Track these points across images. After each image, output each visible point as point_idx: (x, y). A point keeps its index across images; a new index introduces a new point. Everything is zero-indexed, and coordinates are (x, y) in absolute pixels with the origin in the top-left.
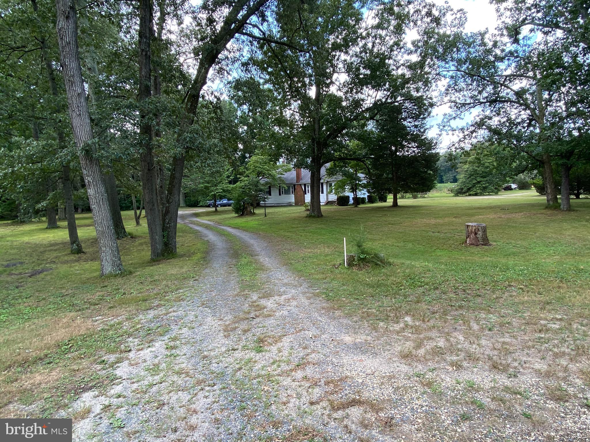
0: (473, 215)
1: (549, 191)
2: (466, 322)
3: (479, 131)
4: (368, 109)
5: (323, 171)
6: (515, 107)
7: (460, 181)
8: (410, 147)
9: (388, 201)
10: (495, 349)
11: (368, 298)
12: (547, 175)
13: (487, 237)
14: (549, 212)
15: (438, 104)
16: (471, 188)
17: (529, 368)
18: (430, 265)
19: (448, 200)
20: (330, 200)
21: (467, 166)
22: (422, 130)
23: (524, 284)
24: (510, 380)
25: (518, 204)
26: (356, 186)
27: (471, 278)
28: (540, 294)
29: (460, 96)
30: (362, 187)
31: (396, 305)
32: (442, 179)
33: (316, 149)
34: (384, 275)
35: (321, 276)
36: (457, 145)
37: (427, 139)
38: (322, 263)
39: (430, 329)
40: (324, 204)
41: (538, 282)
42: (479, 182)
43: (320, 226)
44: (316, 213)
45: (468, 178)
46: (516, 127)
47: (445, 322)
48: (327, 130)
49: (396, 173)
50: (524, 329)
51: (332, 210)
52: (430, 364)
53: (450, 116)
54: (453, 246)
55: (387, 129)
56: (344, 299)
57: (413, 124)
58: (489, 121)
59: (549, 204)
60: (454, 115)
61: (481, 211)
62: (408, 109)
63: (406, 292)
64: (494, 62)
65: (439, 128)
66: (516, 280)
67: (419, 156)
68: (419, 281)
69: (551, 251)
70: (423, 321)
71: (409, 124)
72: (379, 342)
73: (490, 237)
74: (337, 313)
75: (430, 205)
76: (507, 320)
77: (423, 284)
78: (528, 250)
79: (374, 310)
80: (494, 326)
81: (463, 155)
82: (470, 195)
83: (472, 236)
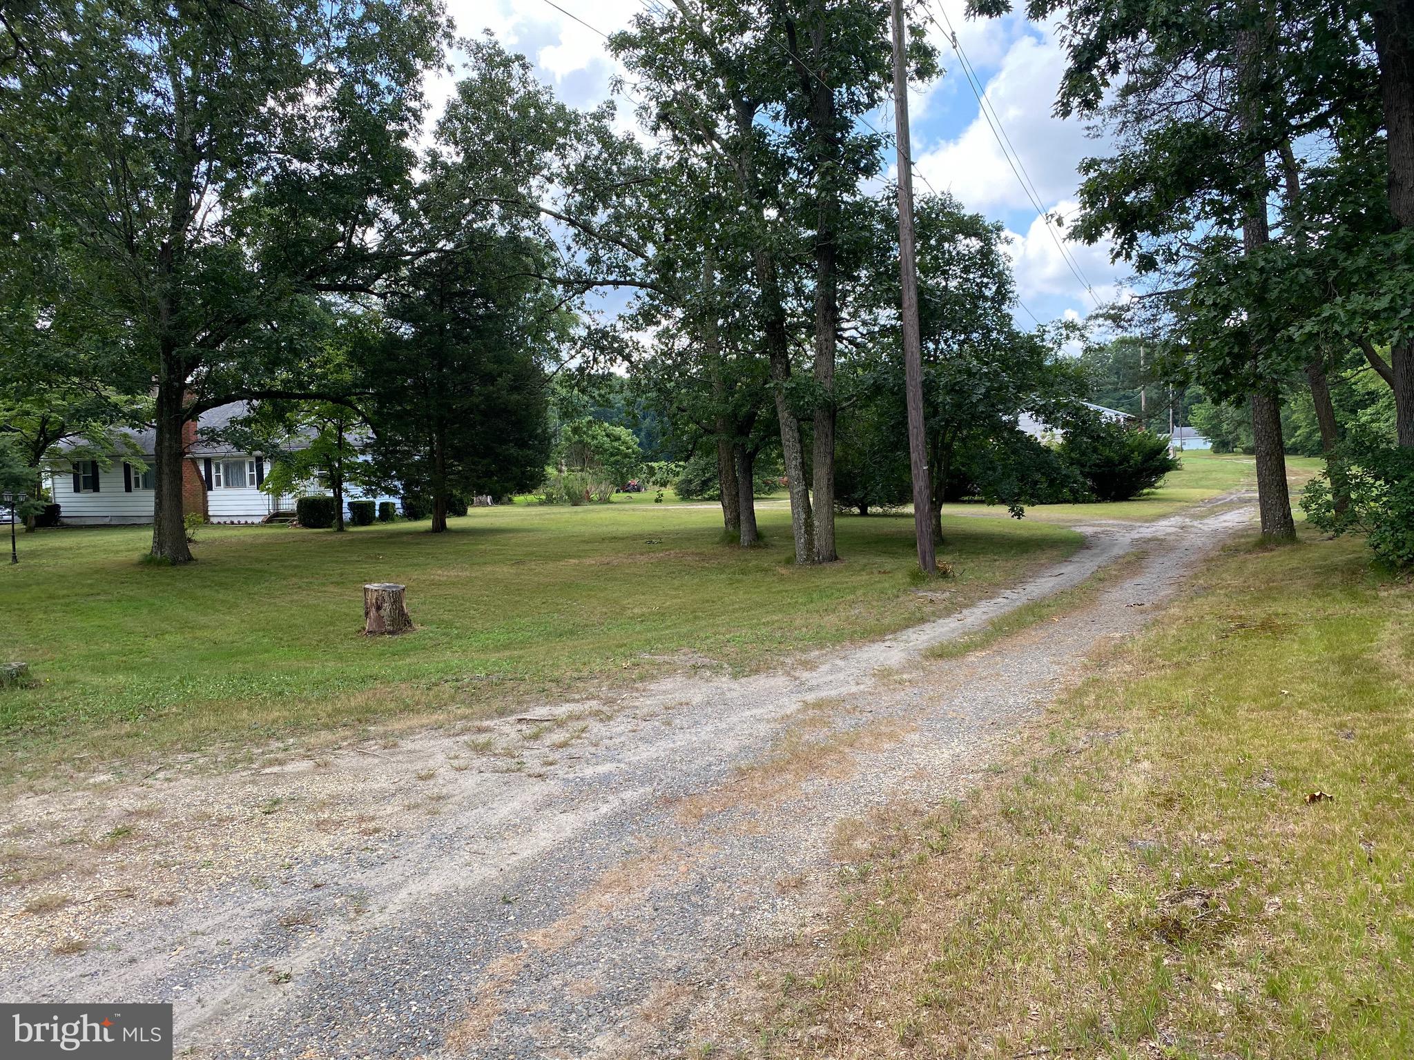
13: (403, 615)
20: (285, 507)
40: (259, 520)
59: (727, 532)
83: (373, 613)
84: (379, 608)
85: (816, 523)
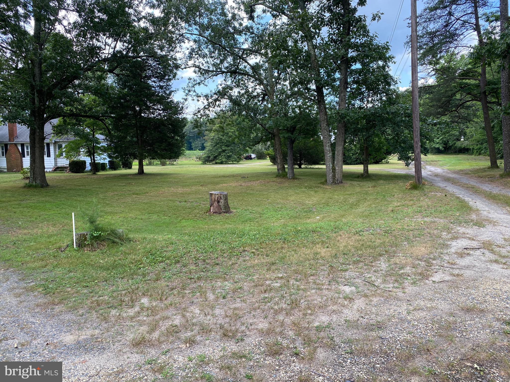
0: (217, 183)
1: (279, 161)
2: (203, 294)
3: (222, 100)
4: (105, 60)
5: (48, 128)
6: (252, 80)
7: (207, 149)
8: (156, 109)
9: (133, 167)
10: (227, 316)
11: (99, 284)
12: (277, 146)
13: (228, 205)
14: (279, 180)
15: (183, 67)
16: (217, 156)
17: (254, 329)
18: (174, 237)
19: (196, 168)
20: (59, 165)
21: (212, 134)
22: (168, 92)
23: (256, 248)
24: (238, 345)
25: (256, 173)
26: (93, 149)
27: (212, 247)
28: (267, 256)
29: (204, 62)
30: (101, 150)
31: (133, 287)
32: (191, 146)
33: (36, 99)
34: (122, 254)
35: (40, 263)
36: (202, 112)
37: (173, 102)
38: (42, 246)
39: (167, 308)
40: (51, 170)
41: (267, 244)
42: (224, 151)
43: (43, 199)
44: (38, 182)
45: (214, 146)
46: (253, 101)
47: (183, 297)
48: (52, 77)
49: (141, 137)
50: (253, 291)
51: (63, 178)
52: (163, 346)
53: (194, 81)
54: (198, 215)
55: (129, 85)
56: (69, 289)
57: (158, 84)
58: (230, 91)
59: (279, 173)
60: (198, 81)
61: (225, 179)
62: (152, 67)
63: (145, 271)
64: (233, 34)
65: (184, 92)
66: (250, 245)
67: (166, 120)
68: (160, 257)
69: (279, 216)
70: (161, 299)
71: (153, 83)
72: (109, 333)
73: (231, 205)
74: (58, 309)
75: (178, 172)
76: (239, 285)
77: (164, 259)
78: (262, 215)
79: (106, 297)
80: (228, 293)
81: (208, 124)
82: (216, 163)
83: (215, 204)
84: (218, 202)
85: (337, 168)
